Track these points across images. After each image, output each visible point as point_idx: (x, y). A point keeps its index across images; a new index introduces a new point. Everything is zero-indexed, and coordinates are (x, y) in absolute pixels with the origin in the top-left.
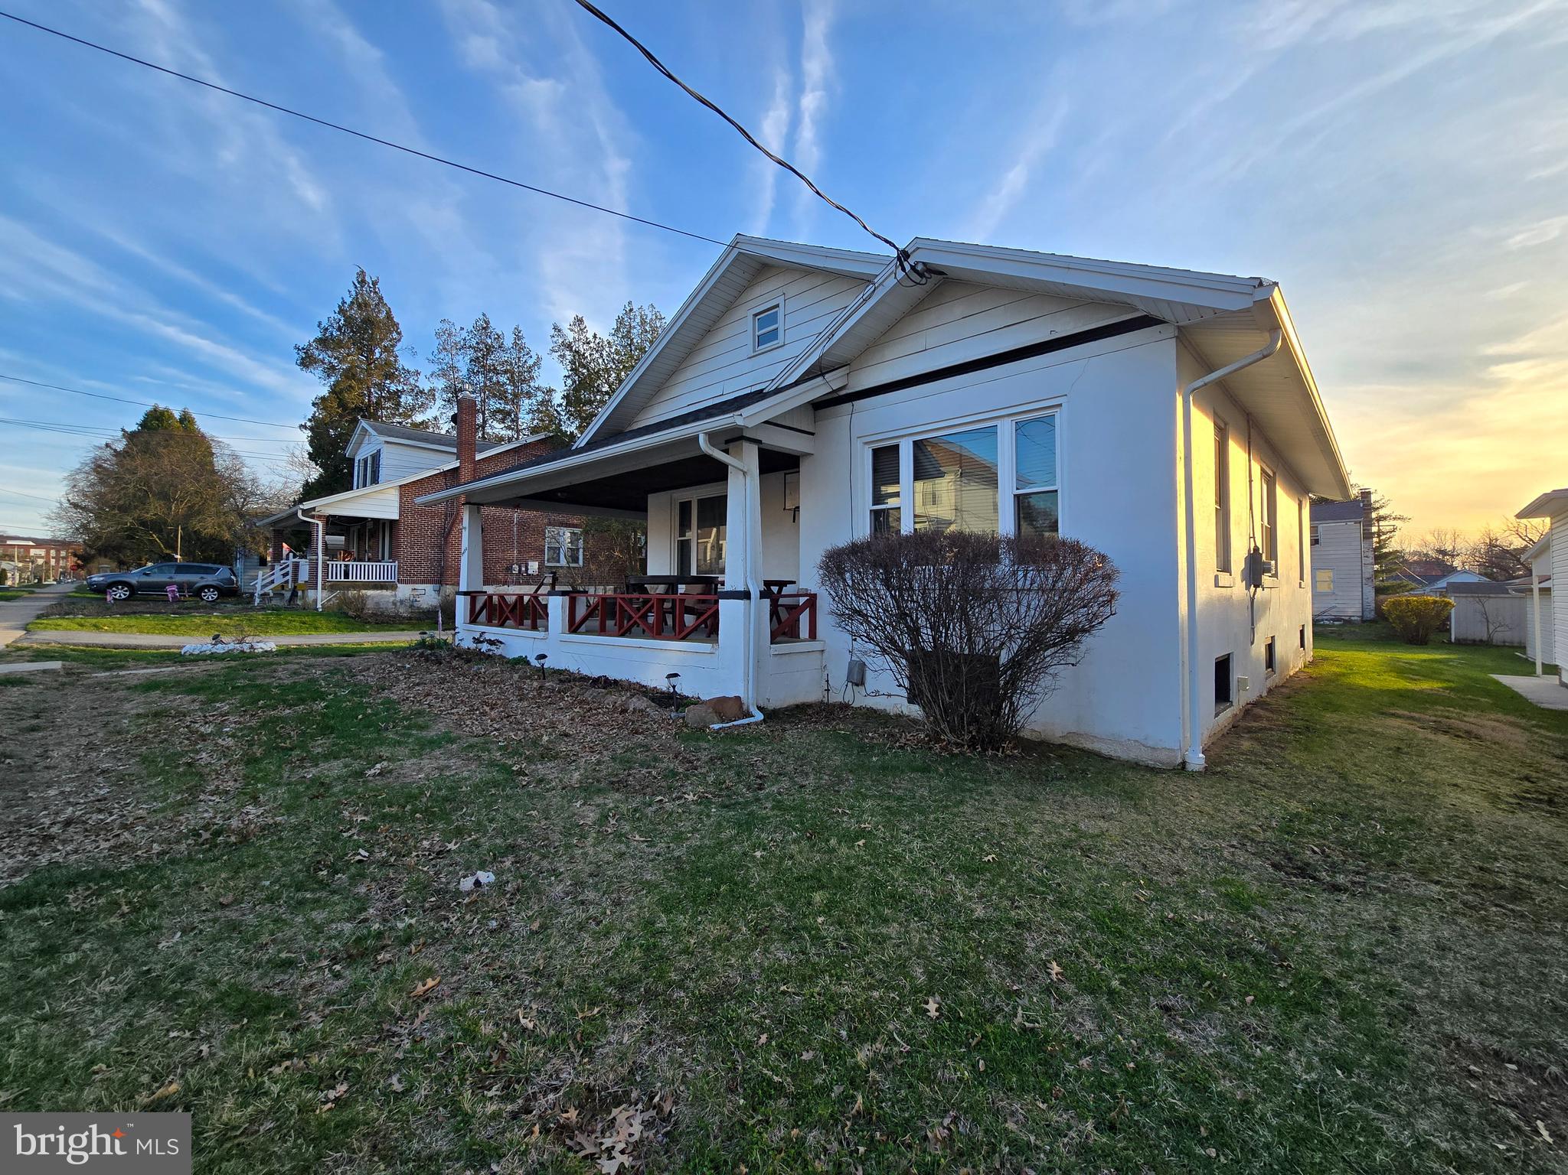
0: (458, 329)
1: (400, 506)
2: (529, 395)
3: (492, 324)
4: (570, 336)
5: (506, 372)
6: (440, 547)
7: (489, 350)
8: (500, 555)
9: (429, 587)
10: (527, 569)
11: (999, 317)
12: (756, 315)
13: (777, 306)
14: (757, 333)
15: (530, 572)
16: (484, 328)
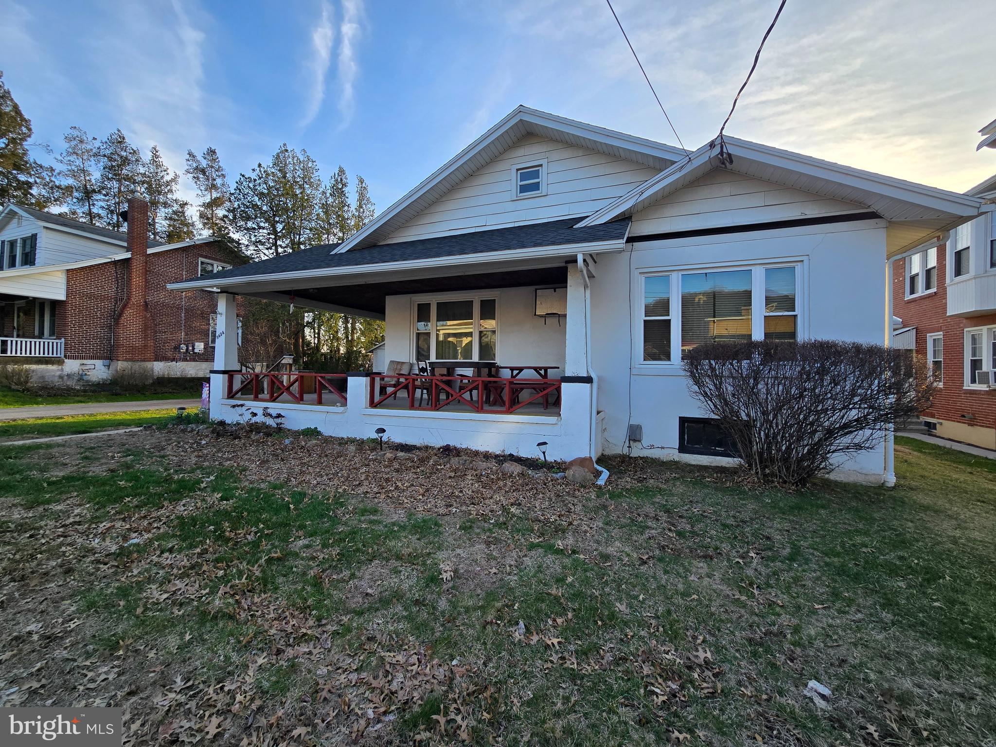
0: (90, 139)
1: (68, 289)
2: (166, 205)
3: (126, 140)
4: (204, 163)
5: (143, 182)
6: (110, 328)
7: (125, 161)
8: (169, 336)
9: (99, 363)
10: (194, 349)
11: (757, 200)
12: (518, 170)
13: (541, 165)
14: (519, 183)
15: (196, 351)
16: (120, 142)
